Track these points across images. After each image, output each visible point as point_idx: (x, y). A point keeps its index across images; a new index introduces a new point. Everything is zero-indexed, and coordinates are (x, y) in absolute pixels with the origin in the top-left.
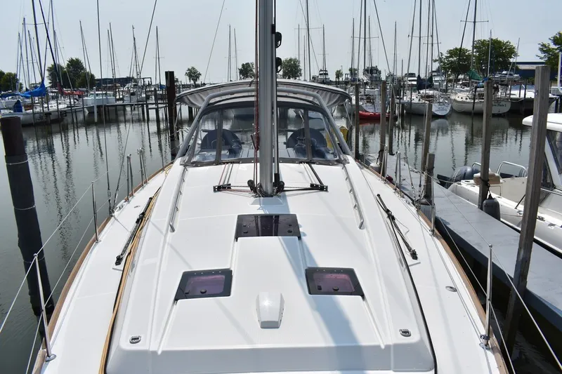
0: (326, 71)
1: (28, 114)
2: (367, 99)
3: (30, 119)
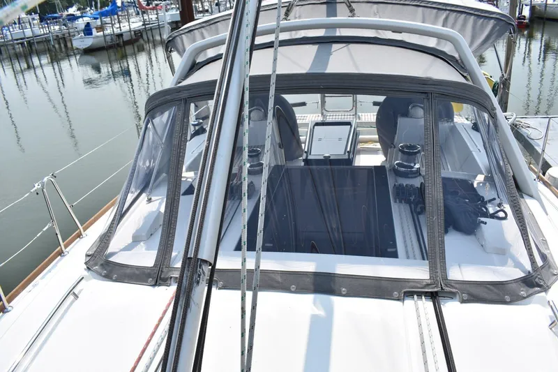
1: (98, 37)
3: (101, 42)
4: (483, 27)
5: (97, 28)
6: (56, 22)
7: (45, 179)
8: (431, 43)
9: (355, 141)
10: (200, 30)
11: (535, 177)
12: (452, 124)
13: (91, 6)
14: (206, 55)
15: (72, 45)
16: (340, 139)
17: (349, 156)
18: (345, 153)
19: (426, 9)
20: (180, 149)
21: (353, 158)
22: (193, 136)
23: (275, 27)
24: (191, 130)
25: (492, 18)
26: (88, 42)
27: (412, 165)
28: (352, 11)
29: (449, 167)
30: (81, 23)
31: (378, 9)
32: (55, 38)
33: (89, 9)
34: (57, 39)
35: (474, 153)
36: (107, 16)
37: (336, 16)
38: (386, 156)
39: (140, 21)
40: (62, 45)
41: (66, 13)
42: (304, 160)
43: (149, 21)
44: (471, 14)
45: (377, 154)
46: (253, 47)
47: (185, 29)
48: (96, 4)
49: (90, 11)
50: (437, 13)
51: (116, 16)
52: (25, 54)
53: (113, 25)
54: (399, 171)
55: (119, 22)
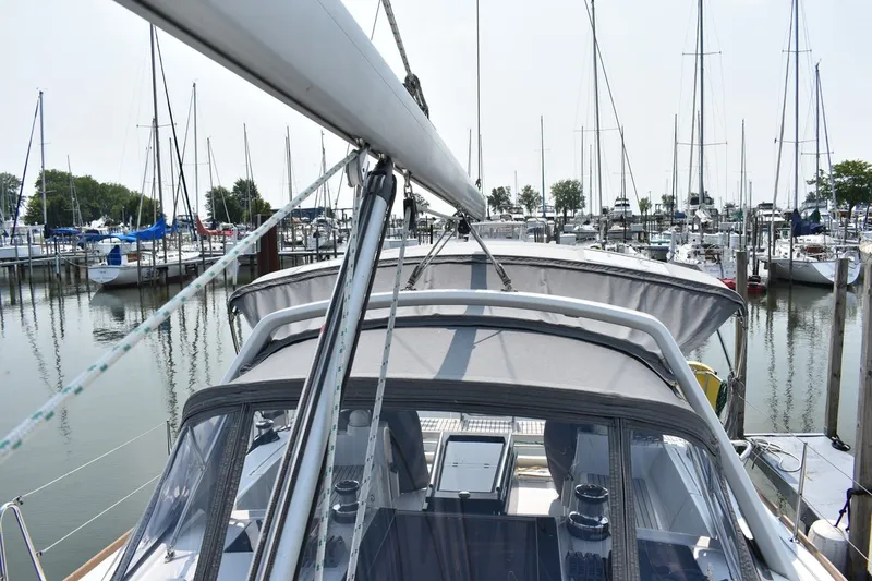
0: (625, 200)
1: (128, 267)
2: (708, 253)
3: (133, 276)
4: (698, 307)
5: (129, 255)
6: (70, 240)
7: (5, 506)
8: (622, 333)
9: (512, 463)
10: (283, 287)
11: (792, 535)
12: (660, 446)
13: (126, 221)
14: (288, 329)
15: (87, 275)
16: (487, 466)
17: (499, 495)
18: (493, 491)
19: (615, 278)
20: (231, 483)
21: (505, 499)
22: (255, 445)
23: (392, 299)
24: (255, 434)
25: (711, 295)
26: (113, 274)
27: (597, 519)
28: (507, 282)
29: (657, 515)
30: (106, 246)
31: (545, 275)
32: (62, 262)
33: (122, 224)
34: (66, 265)
35: (692, 495)
36: (147, 240)
37: (486, 289)
38: (559, 491)
39: (197, 250)
40: (72, 275)
41: (87, 227)
42: (428, 500)
43: (211, 251)
44: (681, 288)
45: (546, 487)
46: (362, 325)
47: (262, 283)
48: (135, 218)
49: (124, 230)
50: (631, 286)
51: (161, 241)
52: (11, 282)
53: (154, 253)
54: (575, 528)
55: (165, 249)
